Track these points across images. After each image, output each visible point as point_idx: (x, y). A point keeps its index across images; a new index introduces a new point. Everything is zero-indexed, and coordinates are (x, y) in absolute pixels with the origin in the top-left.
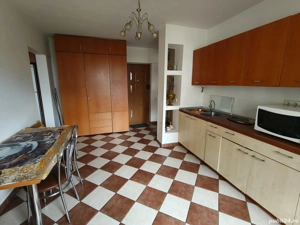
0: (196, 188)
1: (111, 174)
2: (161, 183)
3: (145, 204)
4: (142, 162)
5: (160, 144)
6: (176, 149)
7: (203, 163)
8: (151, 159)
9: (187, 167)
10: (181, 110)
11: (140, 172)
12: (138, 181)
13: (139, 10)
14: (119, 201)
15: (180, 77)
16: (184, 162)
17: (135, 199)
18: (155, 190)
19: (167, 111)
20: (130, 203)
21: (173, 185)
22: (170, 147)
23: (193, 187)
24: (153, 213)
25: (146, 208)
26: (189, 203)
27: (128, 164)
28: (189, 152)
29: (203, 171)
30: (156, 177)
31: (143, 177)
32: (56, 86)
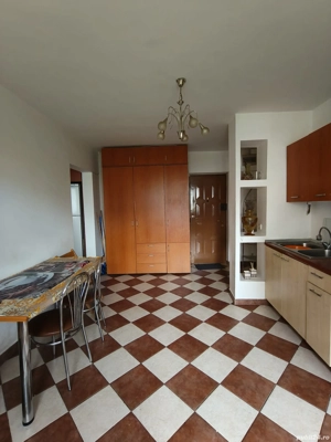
0: (278, 388)
1: (144, 333)
2: (215, 365)
3: (177, 393)
4: (195, 323)
5: (233, 298)
6: (260, 311)
7: (305, 344)
8: (211, 321)
9: (270, 345)
10: (268, 244)
11: (187, 338)
12: (178, 353)
13: (181, 103)
14: (141, 378)
15: (264, 189)
16: (268, 336)
17: (164, 380)
18: (200, 374)
19: (243, 245)
20: (156, 383)
21: (234, 372)
22: (249, 305)
23: (272, 386)
24: (185, 412)
25: (177, 399)
26: (255, 413)
27: (173, 322)
28: (282, 320)
29: (301, 360)
30: (210, 352)
31: (188, 347)
32: (102, 208)
